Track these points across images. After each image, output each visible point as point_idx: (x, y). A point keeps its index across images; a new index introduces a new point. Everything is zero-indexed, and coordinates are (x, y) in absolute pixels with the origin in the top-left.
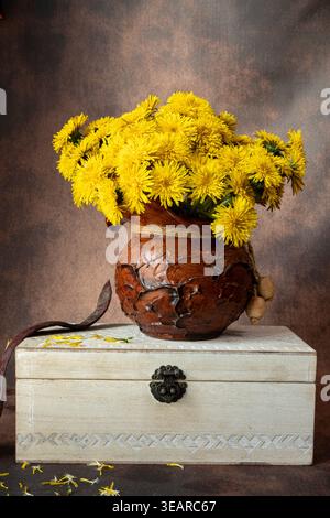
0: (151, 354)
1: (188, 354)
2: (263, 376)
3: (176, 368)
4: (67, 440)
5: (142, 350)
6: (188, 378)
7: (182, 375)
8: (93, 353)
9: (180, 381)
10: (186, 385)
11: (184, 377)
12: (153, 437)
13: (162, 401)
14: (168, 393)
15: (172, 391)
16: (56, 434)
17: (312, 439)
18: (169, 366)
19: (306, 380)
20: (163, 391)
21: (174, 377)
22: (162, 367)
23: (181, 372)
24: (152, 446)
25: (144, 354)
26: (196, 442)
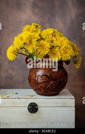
0: (28, 99)
1: (38, 99)
2: (60, 105)
3: (35, 103)
4: (4, 125)
5: (25, 98)
6: (38, 106)
7: (36, 105)
8: (11, 99)
9: (36, 107)
10: (38, 108)
11: (37, 106)
12: (29, 123)
13: (31, 113)
14: (33, 110)
15: (34, 110)
16: (1, 123)
17: (74, 123)
18: (33, 103)
19: (72, 106)
20: (31, 110)
21: (34, 106)
22: (31, 103)
23: (36, 104)
24: (28, 126)
25: (26, 99)
26: (41, 124)
